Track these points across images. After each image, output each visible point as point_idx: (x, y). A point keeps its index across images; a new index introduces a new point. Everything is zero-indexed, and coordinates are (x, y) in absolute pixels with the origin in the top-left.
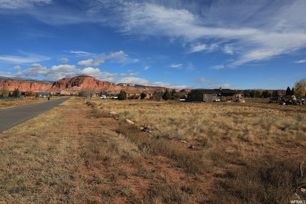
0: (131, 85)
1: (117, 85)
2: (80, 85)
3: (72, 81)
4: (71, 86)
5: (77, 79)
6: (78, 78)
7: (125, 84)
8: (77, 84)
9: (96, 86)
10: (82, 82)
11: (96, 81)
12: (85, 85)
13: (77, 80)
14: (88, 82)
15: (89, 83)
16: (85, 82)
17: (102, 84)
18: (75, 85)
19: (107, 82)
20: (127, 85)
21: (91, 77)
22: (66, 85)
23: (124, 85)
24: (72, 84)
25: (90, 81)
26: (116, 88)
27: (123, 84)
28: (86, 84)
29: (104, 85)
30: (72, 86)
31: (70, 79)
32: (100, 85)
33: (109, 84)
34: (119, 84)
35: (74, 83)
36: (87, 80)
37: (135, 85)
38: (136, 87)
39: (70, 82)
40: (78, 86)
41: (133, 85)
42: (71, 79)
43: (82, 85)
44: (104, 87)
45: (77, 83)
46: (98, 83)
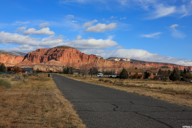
0: (125, 60)
1: (107, 60)
2: (58, 59)
3: (48, 53)
4: (47, 60)
5: (55, 51)
6: (57, 50)
7: (117, 58)
8: (55, 57)
9: (79, 61)
10: (62, 55)
11: (79, 54)
12: (65, 59)
13: (55, 53)
14: (69, 55)
15: (70, 57)
16: (65, 54)
17: (87, 58)
18: (53, 58)
19: (94, 56)
20: (119, 59)
21: (73, 48)
22: (41, 58)
23: (116, 60)
24: (49, 57)
25: (72, 53)
26: (106, 63)
27: (115, 58)
28: (67, 58)
29: (90, 60)
30: (49, 60)
31: (46, 51)
32: (84, 60)
33: (96, 58)
34: (109, 58)
35: (52, 55)
36: (68, 52)
37: (131, 60)
38: (132, 63)
39: (46, 54)
40: (56, 60)
41: (129, 60)
42: (48, 51)
43: (61, 59)
44: (89, 62)
45: (55, 55)
46: (82, 56)
